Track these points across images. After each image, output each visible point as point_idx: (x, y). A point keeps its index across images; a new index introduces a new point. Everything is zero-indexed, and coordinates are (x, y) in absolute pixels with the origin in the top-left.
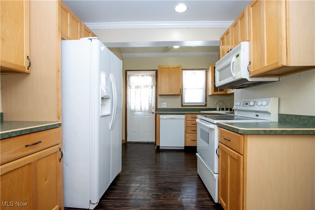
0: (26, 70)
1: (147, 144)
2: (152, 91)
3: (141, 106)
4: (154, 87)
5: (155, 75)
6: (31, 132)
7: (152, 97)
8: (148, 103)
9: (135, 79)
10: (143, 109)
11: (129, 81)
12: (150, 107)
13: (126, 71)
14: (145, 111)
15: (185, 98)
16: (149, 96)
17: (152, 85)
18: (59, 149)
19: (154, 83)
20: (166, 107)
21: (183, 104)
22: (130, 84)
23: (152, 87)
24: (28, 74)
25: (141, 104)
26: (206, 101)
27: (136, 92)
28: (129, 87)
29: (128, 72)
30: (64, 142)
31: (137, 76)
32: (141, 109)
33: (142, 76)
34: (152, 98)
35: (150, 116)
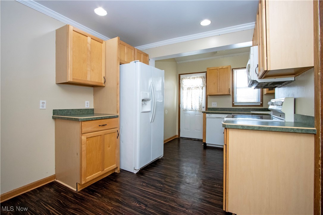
0: (103, 85)
1: (197, 140)
2: (203, 91)
3: (192, 106)
4: (204, 88)
5: (205, 77)
6: (102, 119)
7: (202, 97)
8: (198, 103)
9: (187, 82)
10: (194, 108)
11: (182, 84)
12: (200, 106)
13: (180, 75)
14: (196, 110)
15: (237, 98)
16: (199, 96)
17: (203, 86)
18: (117, 131)
19: (204, 84)
20: (216, 106)
21: (234, 104)
22: (183, 86)
23: (203, 88)
24: (104, 87)
25: (192, 103)
26: (262, 100)
27: (187, 93)
28: (182, 89)
29: (181, 76)
30: (121, 127)
31: (189, 78)
32: (192, 108)
33: (194, 79)
34: (202, 99)
35: (200, 115)
